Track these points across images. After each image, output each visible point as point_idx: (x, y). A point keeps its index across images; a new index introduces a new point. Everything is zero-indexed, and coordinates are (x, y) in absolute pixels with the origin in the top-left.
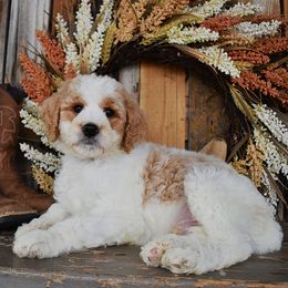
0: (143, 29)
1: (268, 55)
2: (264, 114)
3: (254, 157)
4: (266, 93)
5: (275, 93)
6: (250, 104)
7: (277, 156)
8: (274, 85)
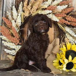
0: (31, 12)
1: (66, 14)
2: (67, 29)
4: (67, 24)
5: (69, 23)
6: (64, 27)
7: (73, 40)
8: (69, 21)
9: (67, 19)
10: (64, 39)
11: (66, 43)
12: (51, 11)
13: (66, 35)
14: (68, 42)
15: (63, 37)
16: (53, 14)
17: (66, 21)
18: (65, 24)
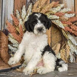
1: (72, 22)
2: (70, 37)
3: (68, 48)
4: (71, 32)
5: (73, 32)
7: (73, 48)
8: (73, 30)
9: (72, 27)
10: (65, 45)
11: (67, 50)
12: (58, 17)
13: (68, 42)
14: (68, 49)
15: (64, 43)
16: (60, 20)
17: (70, 29)
18: (69, 31)
